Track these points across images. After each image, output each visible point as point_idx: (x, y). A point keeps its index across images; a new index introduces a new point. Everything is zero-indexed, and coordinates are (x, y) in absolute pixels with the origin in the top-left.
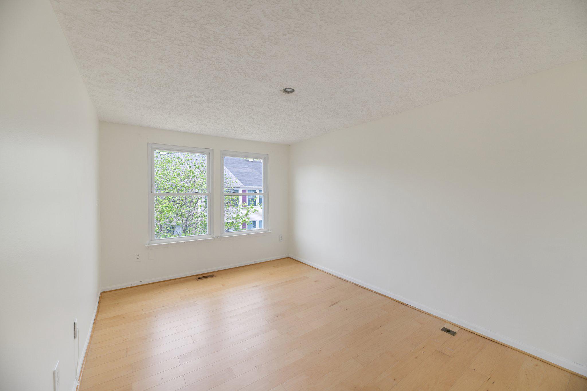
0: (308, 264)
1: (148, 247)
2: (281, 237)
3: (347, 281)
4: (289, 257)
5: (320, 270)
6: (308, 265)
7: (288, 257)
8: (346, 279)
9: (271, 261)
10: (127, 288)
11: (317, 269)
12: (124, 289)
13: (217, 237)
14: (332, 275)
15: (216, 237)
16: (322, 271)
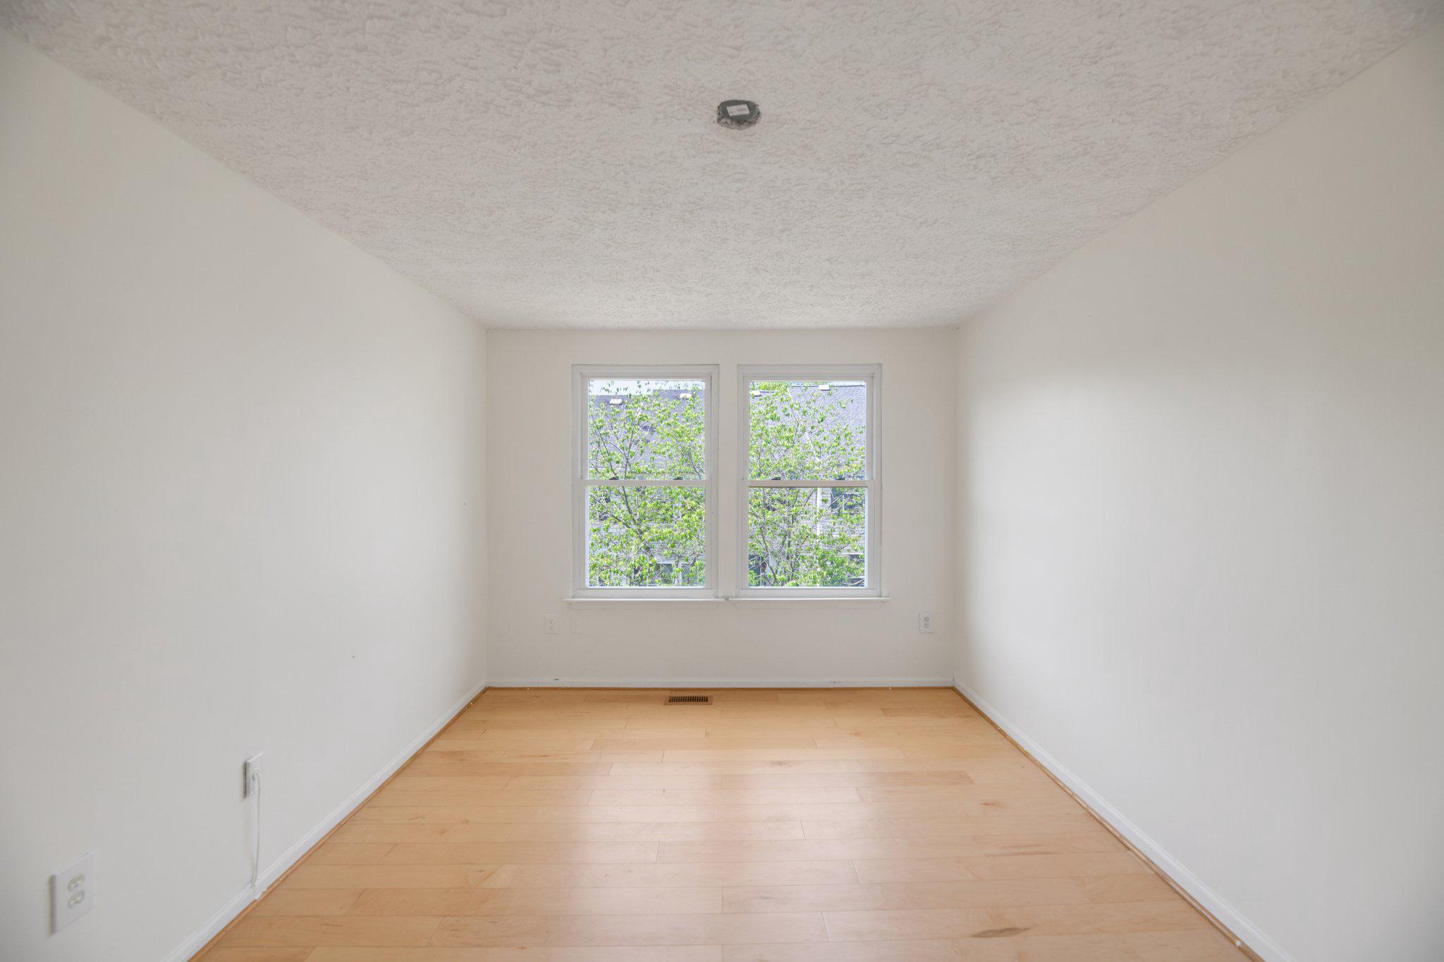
0: (1002, 726)
1: (570, 604)
2: (926, 619)
3: (1122, 844)
4: (953, 689)
5: (1034, 761)
6: (1001, 731)
7: (950, 685)
8: (1125, 834)
9: (888, 689)
10: (531, 689)
11: (1026, 754)
12: (525, 689)
13: (727, 599)
14: (1072, 796)
15: (722, 598)
16: (1041, 767)
